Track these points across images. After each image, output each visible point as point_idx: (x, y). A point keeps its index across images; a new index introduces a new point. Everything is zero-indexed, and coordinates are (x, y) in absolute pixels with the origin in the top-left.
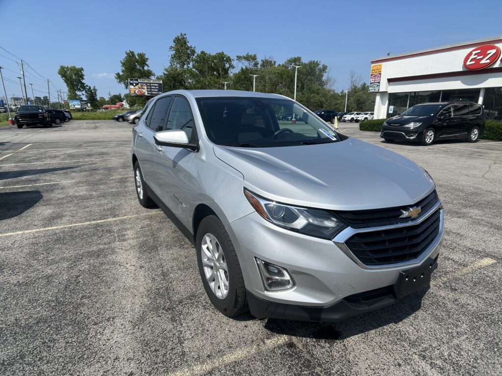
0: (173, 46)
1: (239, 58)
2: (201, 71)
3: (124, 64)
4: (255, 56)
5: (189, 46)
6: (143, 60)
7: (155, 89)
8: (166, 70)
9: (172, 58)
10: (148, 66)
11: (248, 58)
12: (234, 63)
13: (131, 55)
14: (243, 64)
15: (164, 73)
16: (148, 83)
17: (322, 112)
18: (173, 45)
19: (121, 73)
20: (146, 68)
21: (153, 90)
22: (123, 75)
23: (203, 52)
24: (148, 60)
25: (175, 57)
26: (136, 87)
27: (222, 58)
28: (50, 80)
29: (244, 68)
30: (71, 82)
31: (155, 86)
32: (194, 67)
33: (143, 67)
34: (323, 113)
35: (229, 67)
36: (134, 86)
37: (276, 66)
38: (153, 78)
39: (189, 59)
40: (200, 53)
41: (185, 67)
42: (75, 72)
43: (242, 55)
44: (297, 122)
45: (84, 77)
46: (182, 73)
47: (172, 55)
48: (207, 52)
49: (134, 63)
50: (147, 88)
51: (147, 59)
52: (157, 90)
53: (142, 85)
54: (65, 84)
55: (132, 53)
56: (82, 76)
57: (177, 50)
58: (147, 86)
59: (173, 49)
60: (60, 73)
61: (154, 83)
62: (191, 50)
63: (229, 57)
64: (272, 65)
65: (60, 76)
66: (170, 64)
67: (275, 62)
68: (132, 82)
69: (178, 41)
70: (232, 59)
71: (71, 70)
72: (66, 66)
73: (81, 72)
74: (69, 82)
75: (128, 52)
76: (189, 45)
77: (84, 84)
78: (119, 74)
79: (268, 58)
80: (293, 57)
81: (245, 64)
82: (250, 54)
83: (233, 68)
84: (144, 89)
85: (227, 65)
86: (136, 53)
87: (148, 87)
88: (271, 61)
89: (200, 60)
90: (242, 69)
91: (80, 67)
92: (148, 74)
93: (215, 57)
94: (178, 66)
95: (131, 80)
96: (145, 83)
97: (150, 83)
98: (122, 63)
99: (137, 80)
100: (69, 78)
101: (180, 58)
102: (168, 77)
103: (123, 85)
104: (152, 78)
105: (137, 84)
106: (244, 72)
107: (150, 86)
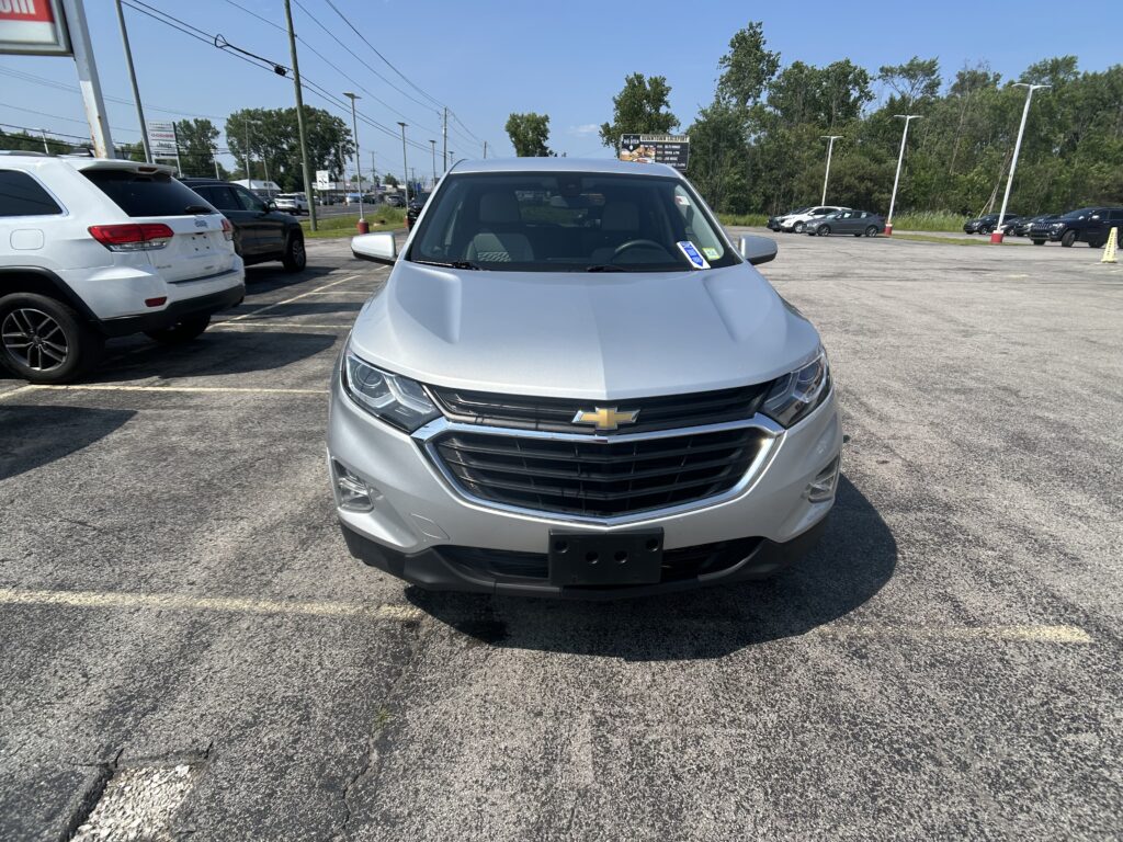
0: (729, 55)
1: (887, 73)
2: (785, 111)
3: (619, 104)
4: (933, 64)
5: (766, 52)
6: (658, 93)
7: (673, 156)
8: (704, 113)
9: (722, 83)
10: (668, 106)
11: (910, 71)
12: (873, 87)
13: (635, 84)
14: (895, 87)
15: (697, 120)
16: (660, 144)
17: (1095, 214)
18: (728, 51)
19: (612, 124)
20: (663, 110)
21: (667, 159)
22: (615, 128)
23: (797, 66)
24: (670, 93)
25: (728, 80)
26: (635, 153)
27: (844, 75)
28: (488, 143)
29: (898, 97)
30: (524, 145)
31: (674, 150)
32: (772, 101)
33: (657, 109)
34: (1095, 217)
35: (860, 98)
36: (631, 151)
37: (999, 87)
38: (673, 131)
39: (761, 83)
40: (790, 67)
41: (750, 103)
42: (533, 125)
43: (895, 65)
44: (1005, 239)
45: (548, 136)
46: (738, 117)
47: (722, 77)
48: (808, 63)
49: (640, 101)
50: (656, 156)
51: (669, 89)
52: (675, 159)
53: (646, 149)
54: (515, 150)
55: (639, 78)
56: (544, 134)
57: (737, 65)
58: (657, 149)
59: (726, 63)
60: (508, 129)
61: (672, 144)
62: (768, 61)
63: (862, 72)
64: (986, 86)
65: (508, 134)
66: (714, 100)
67: (997, 77)
68: (626, 142)
69: (740, 44)
70: (870, 75)
71: (528, 121)
72: (520, 115)
73: (544, 125)
74: (521, 146)
75: (632, 76)
76: (765, 49)
77: (546, 148)
78: (607, 125)
79: (972, 66)
80: (1049, 59)
81: (901, 88)
82: (921, 60)
83: (871, 99)
84: (649, 156)
85: (855, 94)
86: (646, 79)
87: (659, 152)
88: (986, 75)
89: (789, 82)
90: (892, 100)
91: (543, 115)
92: (665, 124)
93: (826, 75)
94: (734, 101)
95: (625, 138)
96: (651, 143)
97: (664, 144)
98: (616, 102)
99: (638, 138)
100: (521, 137)
101: (738, 82)
102: (704, 129)
103: (612, 149)
104: (671, 132)
105: (636, 147)
106: (896, 107)
107: (664, 150)
